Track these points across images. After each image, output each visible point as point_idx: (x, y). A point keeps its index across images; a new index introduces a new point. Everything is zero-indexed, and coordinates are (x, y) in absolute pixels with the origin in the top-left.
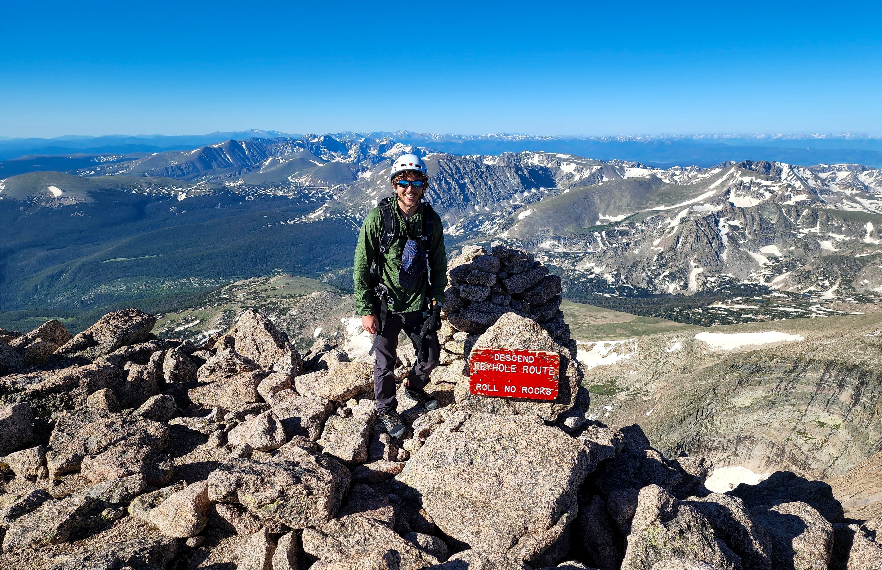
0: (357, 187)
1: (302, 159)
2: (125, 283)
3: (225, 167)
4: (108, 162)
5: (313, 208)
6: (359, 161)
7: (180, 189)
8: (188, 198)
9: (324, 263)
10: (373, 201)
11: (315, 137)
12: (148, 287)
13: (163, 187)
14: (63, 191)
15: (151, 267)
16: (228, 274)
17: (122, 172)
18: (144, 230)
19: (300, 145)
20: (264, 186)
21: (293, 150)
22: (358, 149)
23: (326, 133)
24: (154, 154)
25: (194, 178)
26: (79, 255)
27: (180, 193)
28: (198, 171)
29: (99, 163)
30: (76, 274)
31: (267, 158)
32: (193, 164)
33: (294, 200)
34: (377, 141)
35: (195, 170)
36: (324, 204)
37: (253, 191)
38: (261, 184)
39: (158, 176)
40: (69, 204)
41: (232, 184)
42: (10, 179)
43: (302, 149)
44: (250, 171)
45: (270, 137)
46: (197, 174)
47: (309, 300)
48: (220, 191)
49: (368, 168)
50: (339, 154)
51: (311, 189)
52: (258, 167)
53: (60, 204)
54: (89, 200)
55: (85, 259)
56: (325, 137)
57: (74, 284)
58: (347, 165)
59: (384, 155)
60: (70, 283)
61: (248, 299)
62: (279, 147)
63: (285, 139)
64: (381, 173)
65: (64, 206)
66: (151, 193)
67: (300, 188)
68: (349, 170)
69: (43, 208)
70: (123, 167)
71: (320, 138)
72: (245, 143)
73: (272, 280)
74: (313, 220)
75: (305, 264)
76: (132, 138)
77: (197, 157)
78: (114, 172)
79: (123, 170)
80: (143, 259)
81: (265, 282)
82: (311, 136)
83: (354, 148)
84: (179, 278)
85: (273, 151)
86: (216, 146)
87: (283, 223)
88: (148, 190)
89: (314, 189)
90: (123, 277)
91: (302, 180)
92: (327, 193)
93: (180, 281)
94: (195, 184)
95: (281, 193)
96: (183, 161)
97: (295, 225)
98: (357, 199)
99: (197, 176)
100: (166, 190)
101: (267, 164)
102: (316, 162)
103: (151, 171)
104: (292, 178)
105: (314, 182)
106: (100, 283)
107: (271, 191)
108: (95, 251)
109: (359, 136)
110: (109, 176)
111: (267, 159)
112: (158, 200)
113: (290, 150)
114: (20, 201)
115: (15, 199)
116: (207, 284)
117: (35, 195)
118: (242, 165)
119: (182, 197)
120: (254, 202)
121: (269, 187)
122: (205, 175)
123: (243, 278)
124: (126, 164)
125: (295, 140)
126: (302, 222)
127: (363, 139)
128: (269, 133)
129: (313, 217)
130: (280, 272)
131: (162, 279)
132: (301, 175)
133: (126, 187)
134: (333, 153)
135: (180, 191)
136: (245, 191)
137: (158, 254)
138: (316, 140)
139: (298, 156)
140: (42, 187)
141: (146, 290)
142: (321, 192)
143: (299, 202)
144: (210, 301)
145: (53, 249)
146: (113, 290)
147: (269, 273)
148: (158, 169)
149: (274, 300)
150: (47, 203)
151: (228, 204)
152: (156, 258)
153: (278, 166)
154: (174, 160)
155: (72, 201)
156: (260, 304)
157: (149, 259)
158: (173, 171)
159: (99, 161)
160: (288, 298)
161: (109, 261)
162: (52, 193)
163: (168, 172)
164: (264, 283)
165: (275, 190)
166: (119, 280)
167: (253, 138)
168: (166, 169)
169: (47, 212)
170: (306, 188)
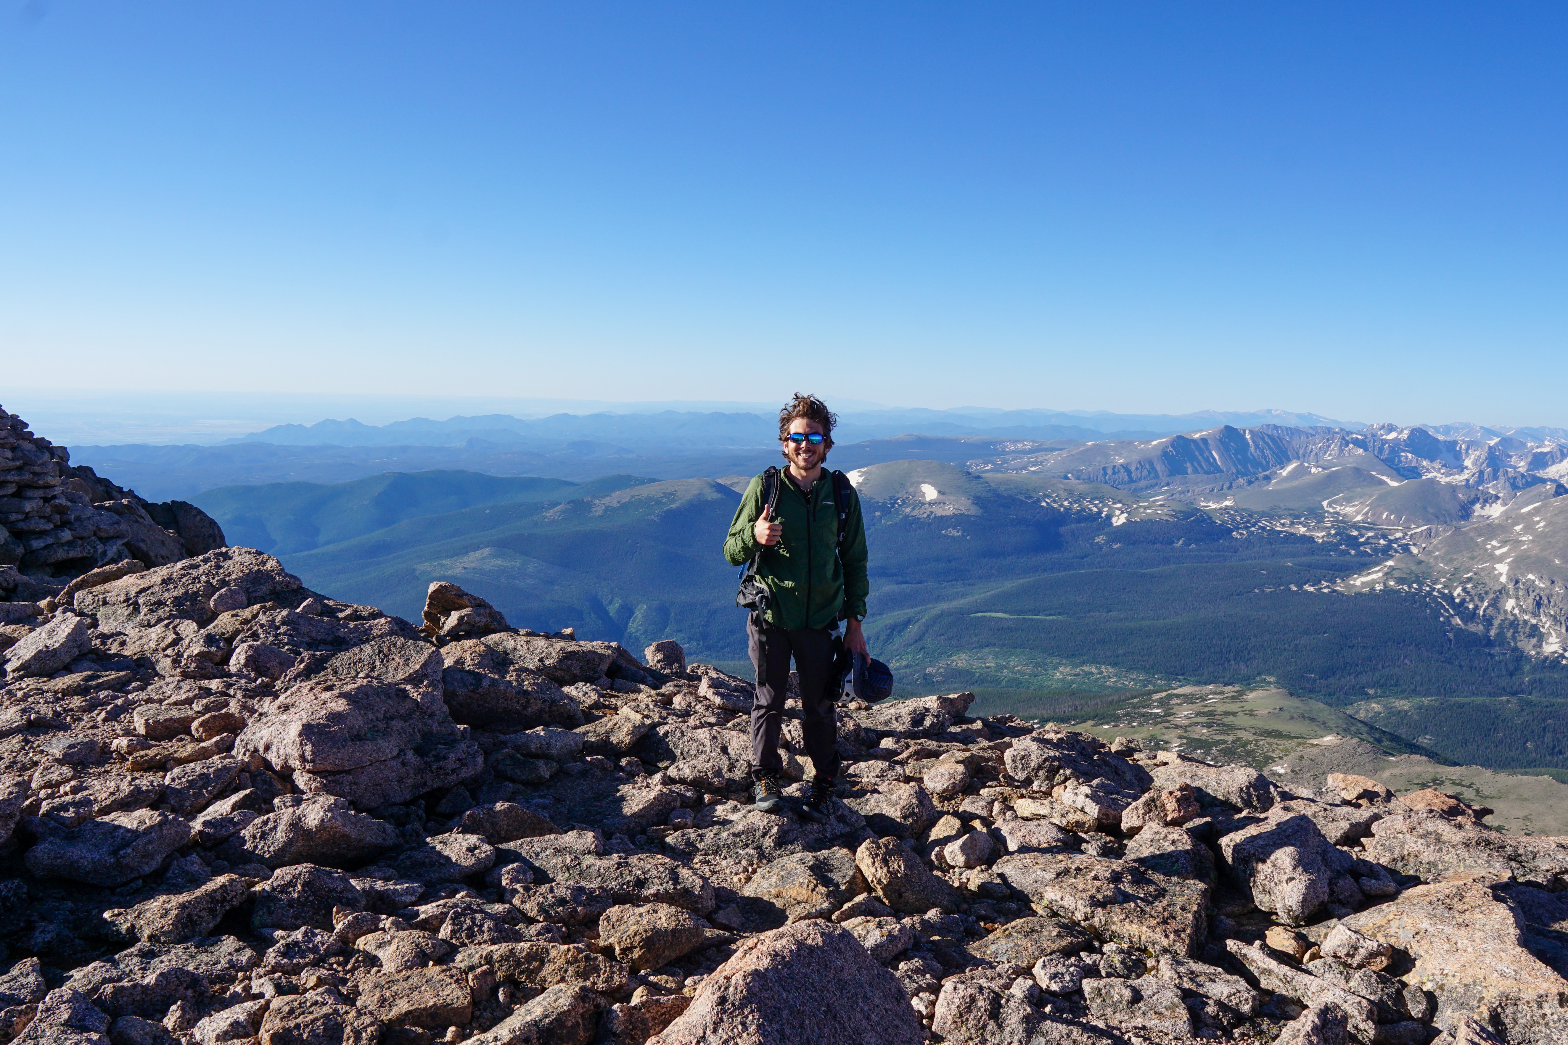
0: (1465, 533)
1: (1357, 470)
2: (996, 656)
3: (1206, 473)
4: (1016, 452)
5: (1363, 566)
6: (1481, 480)
7: (1119, 505)
8: (1129, 522)
9: (1364, 679)
10: (1497, 566)
11: (1391, 428)
12: (1029, 669)
13: (1093, 499)
14: (940, 492)
15: (1043, 635)
16: (1172, 670)
17: (1033, 469)
18: (1045, 570)
19: (1357, 442)
20: (1272, 516)
21: (1341, 451)
22: (1483, 457)
23: (1417, 423)
24: (1090, 444)
25: (1147, 488)
26: (939, 599)
27: (1118, 512)
28: (1157, 476)
29: (1003, 453)
30: (927, 628)
31: (1289, 461)
32: (1151, 463)
33: (1326, 548)
34: (1529, 445)
35: (1153, 475)
36: (1387, 560)
37: (1248, 521)
38: (1266, 510)
39: (1089, 480)
40: (944, 513)
41: (1213, 506)
42: (873, 468)
43: (1361, 451)
44: (1250, 483)
45: (1303, 425)
46: (1154, 481)
47: (1315, 750)
48: (1186, 515)
49: (1498, 498)
50: (1437, 465)
51: (1365, 528)
52: (1268, 478)
53: (932, 513)
54: (974, 511)
55: (944, 606)
56: (1414, 431)
57: (920, 644)
58: (1453, 489)
59: (1541, 474)
60: (916, 641)
61: (1196, 724)
62: (1315, 444)
63: (1328, 430)
64: (1525, 510)
65: (935, 517)
66: (1070, 509)
67: (1343, 526)
68: (1454, 497)
69: (907, 517)
70: (1036, 461)
71: (1402, 431)
72: (1251, 432)
73: (1251, 696)
74: (1358, 590)
75: (1326, 674)
76: (1063, 415)
77: (1159, 452)
78: (1021, 469)
79: (1034, 466)
80: (1032, 620)
81: (1235, 698)
82: (1383, 427)
83: (1474, 455)
84: (1084, 663)
85: (1301, 451)
86: (1197, 436)
87: (1294, 589)
88: (1066, 503)
89: (1370, 529)
90: (995, 644)
91: (1349, 510)
92: (1397, 540)
93: (1085, 668)
94: (1146, 499)
95: (1302, 530)
96: (1135, 457)
97: (1320, 595)
98: (1462, 558)
99: (1152, 486)
100: (1096, 506)
101: (1284, 474)
102: (1384, 478)
103: (1079, 471)
104: (1330, 505)
105: (1372, 515)
106: (959, 649)
107: (1283, 525)
108: (963, 595)
109: (1489, 432)
110: (1011, 475)
111: (1287, 466)
112: (1079, 521)
113: (1336, 452)
114: (878, 502)
115: (872, 499)
116: (1130, 682)
117: (900, 495)
118: (1238, 472)
119: (1119, 520)
120: (1248, 543)
121: (1281, 517)
122: (1168, 484)
123: (1198, 683)
124: (1041, 456)
125: (1349, 433)
126: (1334, 591)
127: (1497, 440)
128: (1300, 416)
129: (1358, 583)
130: (1270, 683)
131: (1056, 660)
132: (1348, 500)
133: (1033, 495)
134: (1425, 463)
135: (1119, 509)
136: (1234, 520)
137: (1059, 614)
138: (1393, 435)
139: (1351, 463)
140: (912, 484)
141: (1025, 674)
142: (1384, 537)
143: (1335, 550)
144: (1127, 714)
145: (906, 582)
146: (976, 665)
147: (1249, 682)
148: (1090, 469)
149: (1244, 735)
150: (914, 509)
151: (1197, 541)
152: (1053, 620)
153: (1307, 479)
154: (1120, 455)
155: (949, 510)
156: (1218, 738)
157: (1041, 621)
158: (1114, 473)
159: (1003, 451)
160: (1275, 737)
161: (980, 614)
162: (924, 494)
163: (1105, 474)
164: (1233, 697)
165: (1292, 523)
166: (987, 649)
167: (1268, 426)
168: (1104, 469)
169: (911, 523)
170: (1355, 526)
